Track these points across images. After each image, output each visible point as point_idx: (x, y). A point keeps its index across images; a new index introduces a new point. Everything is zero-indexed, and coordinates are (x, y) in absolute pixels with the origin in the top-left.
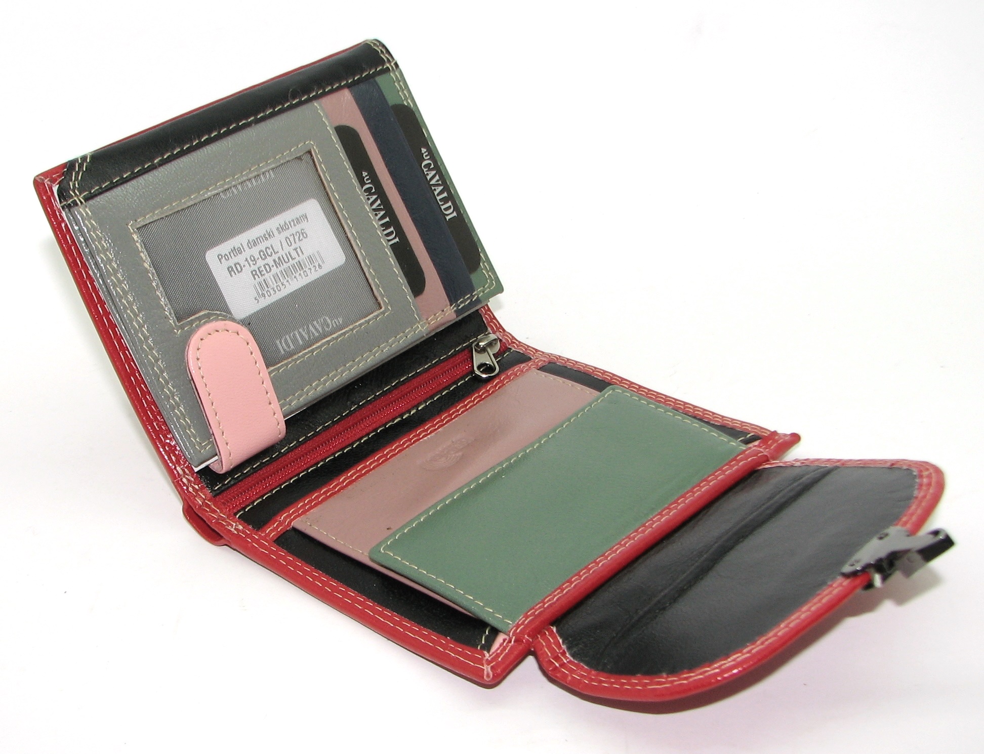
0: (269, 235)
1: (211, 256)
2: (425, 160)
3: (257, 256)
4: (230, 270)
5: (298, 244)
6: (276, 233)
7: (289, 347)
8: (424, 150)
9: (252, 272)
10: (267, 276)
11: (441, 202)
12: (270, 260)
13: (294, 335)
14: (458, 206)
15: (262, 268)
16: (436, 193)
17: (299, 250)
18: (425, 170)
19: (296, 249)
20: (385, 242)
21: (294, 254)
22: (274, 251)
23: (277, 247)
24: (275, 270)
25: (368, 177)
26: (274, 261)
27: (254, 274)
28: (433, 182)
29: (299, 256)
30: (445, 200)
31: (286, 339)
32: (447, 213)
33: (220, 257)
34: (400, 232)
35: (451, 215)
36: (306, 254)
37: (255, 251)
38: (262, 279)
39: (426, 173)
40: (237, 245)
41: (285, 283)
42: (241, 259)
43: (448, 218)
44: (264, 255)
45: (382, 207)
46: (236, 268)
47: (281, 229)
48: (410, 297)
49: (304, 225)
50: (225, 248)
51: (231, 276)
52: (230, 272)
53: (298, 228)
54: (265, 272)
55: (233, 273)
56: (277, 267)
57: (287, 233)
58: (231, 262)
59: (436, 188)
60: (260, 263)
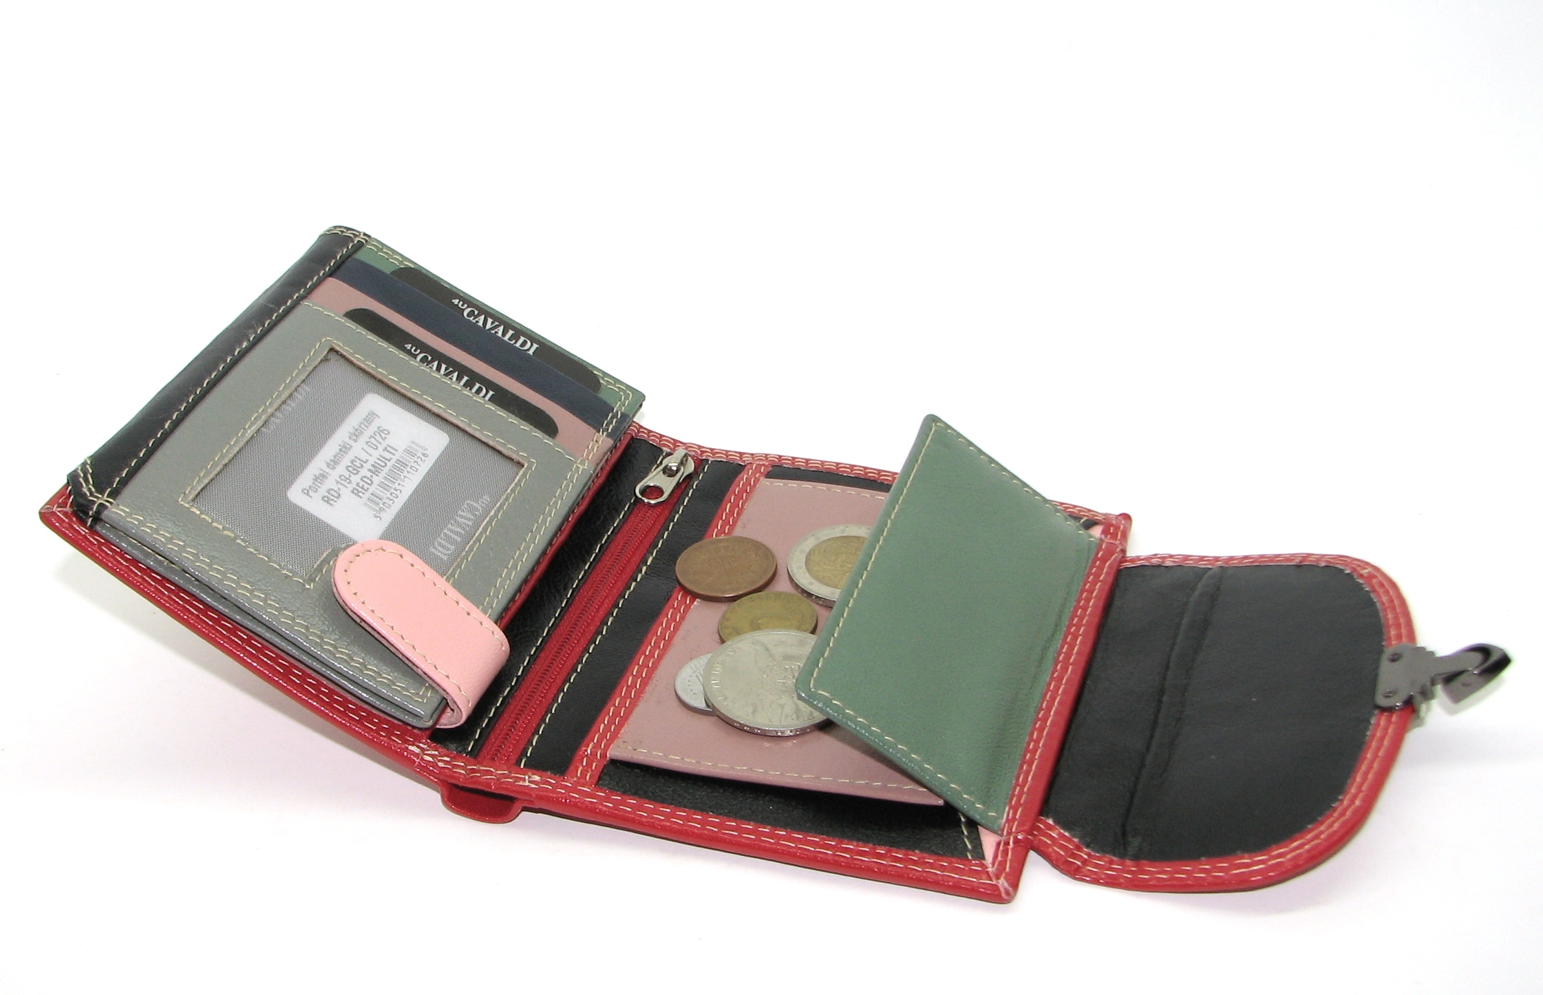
0: (344, 449)
1: (295, 495)
2: (464, 310)
3: (347, 474)
4: (326, 500)
5: (384, 444)
6: (352, 443)
7: (448, 549)
8: (456, 301)
9: (353, 492)
10: (372, 489)
11: (512, 341)
12: (364, 472)
13: (445, 535)
14: (533, 337)
15: (361, 483)
16: (500, 334)
17: (389, 449)
18: (471, 319)
19: (385, 449)
20: (483, 399)
21: (388, 455)
22: (362, 461)
23: (364, 456)
24: (376, 480)
25: (414, 348)
26: (369, 470)
27: (355, 492)
28: (489, 326)
29: (394, 454)
30: (515, 337)
31: (440, 544)
32: (525, 348)
33: (306, 492)
34: (489, 385)
35: (532, 349)
36: (401, 450)
37: (341, 469)
38: (368, 494)
39: (474, 321)
40: (317, 472)
41: (398, 487)
42: (330, 483)
43: (531, 352)
44: (354, 468)
45: (451, 369)
46: (333, 495)
47: (356, 435)
48: (548, 441)
49: (377, 423)
50: (305, 479)
51: (331, 505)
52: (328, 502)
53: (373, 428)
54: (366, 486)
55: (331, 502)
56: (377, 475)
57: (363, 440)
58: (323, 491)
59: (496, 330)
60: (355, 479)
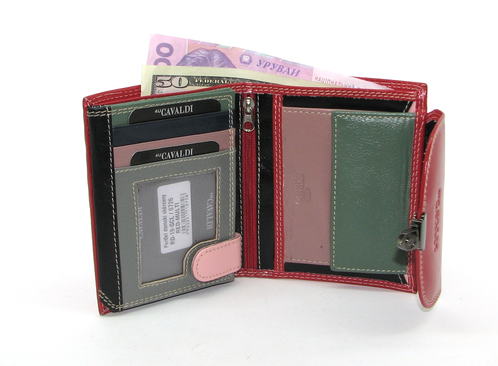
0: (165, 218)
1: (164, 251)
2: (161, 112)
3: (171, 228)
4: (172, 243)
5: (174, 204)
6: (165, 215)
7: (211, 224)
8: (156, 112)
10: (181, 225)
11: (183, 112)
12: (175, 222)
13: (208, 219)
14: (188, 103)
15: (177, 227)
16: (178, 113)
17: (176, 205)
18: (165, 115)
19: (176, 206)
21: (177, 208)
22: (172, 218)
23: (171, 216)
24: (180, 221)
25: (159, 154)
26: (176, 219)
27: (178, 232)
28: (173, 113)
29: (178, 206)
30: (183, 109)
32: (189, 110)
33: (166, 247)
34: (189, 147)
35: (191, 109)
36: (180, 202)
37: (169, 228)
38: (181, 229)
39: (167, 115)
40: (164, 237)
41: (187, 217)
42: (170, 236)
43: (192, 111)
44: (172, 224)
45: (175, 152)
46: (173, 240)
47: (165, 211)
48: (218, 155)
49: (167, 198)
50: (162, 243)
51: (174, 243)
52: (173, 244)
53: (167, 202)
54: (179, 226)
55: (174, 242)
56: (179, 219)
57: (167, 208)
58: (169, 241)
59: (176, 112)
60: (174, 227)
